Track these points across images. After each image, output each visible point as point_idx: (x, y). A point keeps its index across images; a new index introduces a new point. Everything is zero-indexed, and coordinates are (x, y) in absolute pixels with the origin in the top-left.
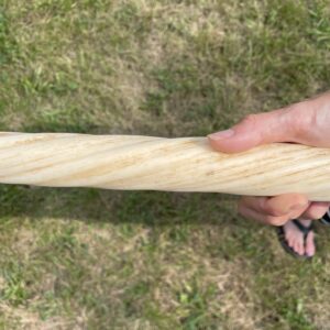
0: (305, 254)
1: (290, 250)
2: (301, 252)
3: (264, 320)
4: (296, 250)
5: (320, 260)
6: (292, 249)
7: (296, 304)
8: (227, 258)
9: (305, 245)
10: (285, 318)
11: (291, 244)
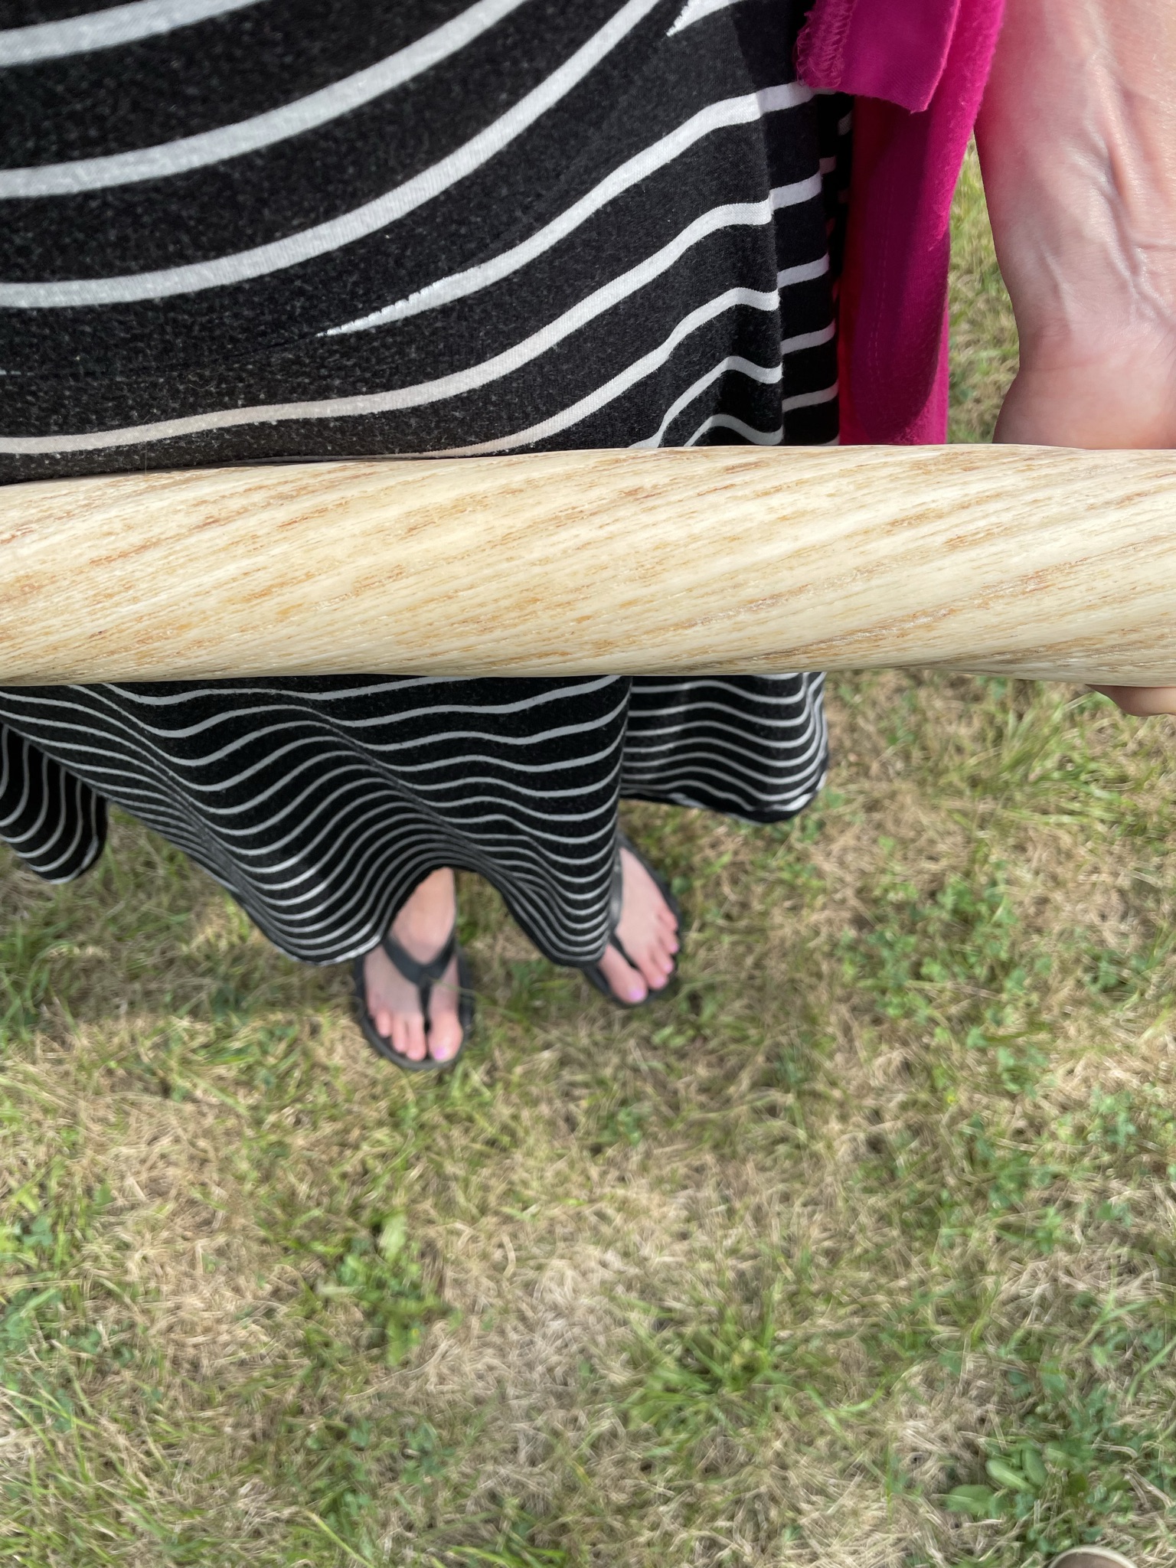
0: (428, 1057)
1: (382, 1046)
2: (416, 1053)
3: (276, 1293)
4: (400, 1045)
5: (477, 1077)
6: (388, 1041)
7: (377, 1229)
8: (166, 1090)
9: (427, 1027)
10: (340, 1282)
11: (384, 1029)
